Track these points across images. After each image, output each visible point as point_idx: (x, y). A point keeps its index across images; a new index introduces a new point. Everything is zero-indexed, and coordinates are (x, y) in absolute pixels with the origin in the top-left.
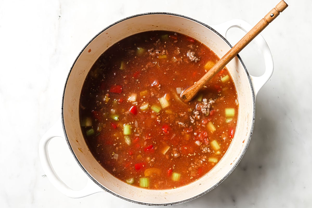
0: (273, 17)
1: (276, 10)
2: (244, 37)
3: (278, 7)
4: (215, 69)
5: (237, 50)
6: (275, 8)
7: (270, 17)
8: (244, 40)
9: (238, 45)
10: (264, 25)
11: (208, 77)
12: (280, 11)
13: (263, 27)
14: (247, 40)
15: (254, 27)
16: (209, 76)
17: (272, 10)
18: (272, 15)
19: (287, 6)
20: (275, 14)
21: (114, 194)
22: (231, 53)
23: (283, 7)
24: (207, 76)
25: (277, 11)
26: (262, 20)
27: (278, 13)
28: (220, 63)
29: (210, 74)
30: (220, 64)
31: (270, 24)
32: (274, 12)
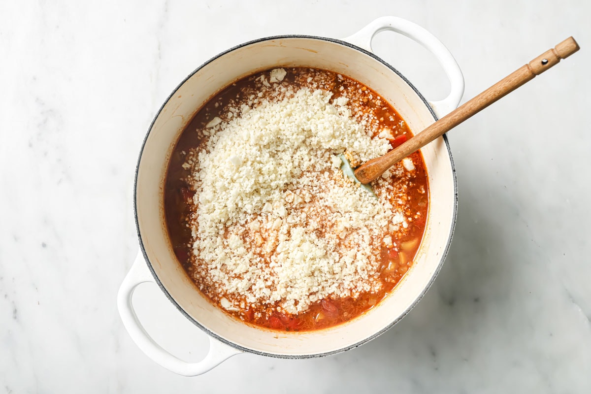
0: (546, 66)
1: (554, 53)
2: (484, 92)
3: (558, 49)
4: (423, 137)
5: (468, 112)
6: (552, 50)
7: (541, 65)
8: (484, 97)
9: (471, 103)
10: (526, 78)
11: (408, 149)
12: (562, 56)
13: (522, 80)
14: (490, 98)
15: (507, 77)
16: (410, 147)
17: (548, 52)
18: (545, 61)
19: (577, 48)
20: (552, 60)
21: (259, 353)
22: (456, 116)
23: (568, 50)
24: (408, 147)
25: (556, 55)
26: (524, 66)
27: (556, 60)
28: (434, 129)
29: (413, 144)
30: (432, 131)
31: (537, 76)
32: (550, 56)
